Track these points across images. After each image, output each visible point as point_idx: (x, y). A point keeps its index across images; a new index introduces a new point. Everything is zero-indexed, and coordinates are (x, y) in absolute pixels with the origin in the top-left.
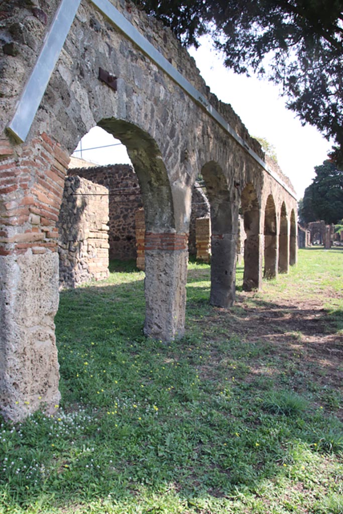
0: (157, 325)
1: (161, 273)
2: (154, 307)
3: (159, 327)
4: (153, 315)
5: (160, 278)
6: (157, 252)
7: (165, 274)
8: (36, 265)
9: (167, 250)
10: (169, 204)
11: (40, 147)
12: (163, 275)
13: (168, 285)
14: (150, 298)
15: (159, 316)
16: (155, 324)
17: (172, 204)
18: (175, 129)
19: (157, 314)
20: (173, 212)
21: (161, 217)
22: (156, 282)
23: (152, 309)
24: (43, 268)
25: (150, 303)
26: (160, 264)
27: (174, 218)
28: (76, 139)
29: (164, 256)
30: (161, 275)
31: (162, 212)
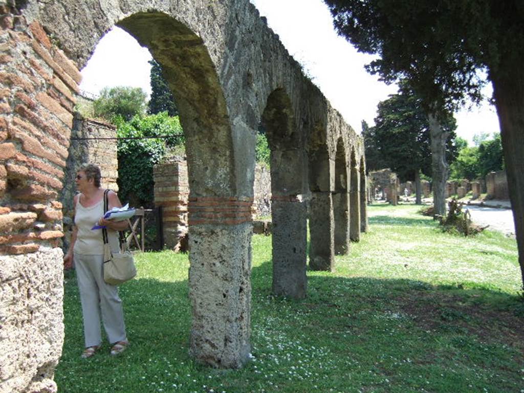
0: (210, 343)
1: (214, 261)
2: (205, 314)
3: (213, 346)
4: (203, 327)
5: (214, 268)
6: (208, 228)
7: (223, 262)
8: (21, 275)
9: (226, 224)
10: (228, 153)
11: (28, 49)
12: (218, 264)
13: (226, 280)
14: (199, 301)
15: (212, 328)
16: (207, 341)
17: (232, 152)
18: (236, 37)
19: (210, 326)
20: (234, 166)
21: (214, 174)
22: (208, 276)
23: (201, 317)
24: (33, 279)
25: (198, 309)
26: (213, 247)
27: (234, 175)
28: (93, 40)
29: (220, 233)
30: (214, 264)
31: (216, 166)
